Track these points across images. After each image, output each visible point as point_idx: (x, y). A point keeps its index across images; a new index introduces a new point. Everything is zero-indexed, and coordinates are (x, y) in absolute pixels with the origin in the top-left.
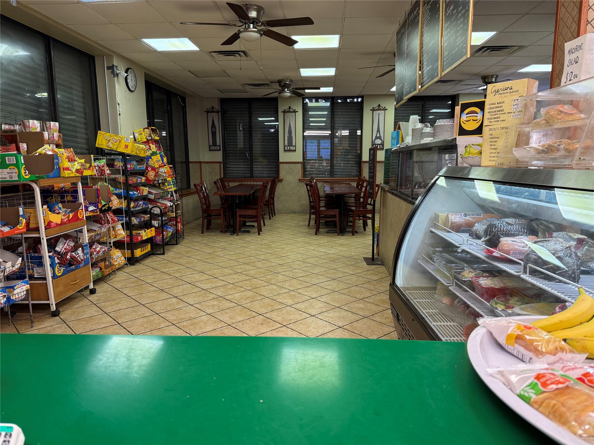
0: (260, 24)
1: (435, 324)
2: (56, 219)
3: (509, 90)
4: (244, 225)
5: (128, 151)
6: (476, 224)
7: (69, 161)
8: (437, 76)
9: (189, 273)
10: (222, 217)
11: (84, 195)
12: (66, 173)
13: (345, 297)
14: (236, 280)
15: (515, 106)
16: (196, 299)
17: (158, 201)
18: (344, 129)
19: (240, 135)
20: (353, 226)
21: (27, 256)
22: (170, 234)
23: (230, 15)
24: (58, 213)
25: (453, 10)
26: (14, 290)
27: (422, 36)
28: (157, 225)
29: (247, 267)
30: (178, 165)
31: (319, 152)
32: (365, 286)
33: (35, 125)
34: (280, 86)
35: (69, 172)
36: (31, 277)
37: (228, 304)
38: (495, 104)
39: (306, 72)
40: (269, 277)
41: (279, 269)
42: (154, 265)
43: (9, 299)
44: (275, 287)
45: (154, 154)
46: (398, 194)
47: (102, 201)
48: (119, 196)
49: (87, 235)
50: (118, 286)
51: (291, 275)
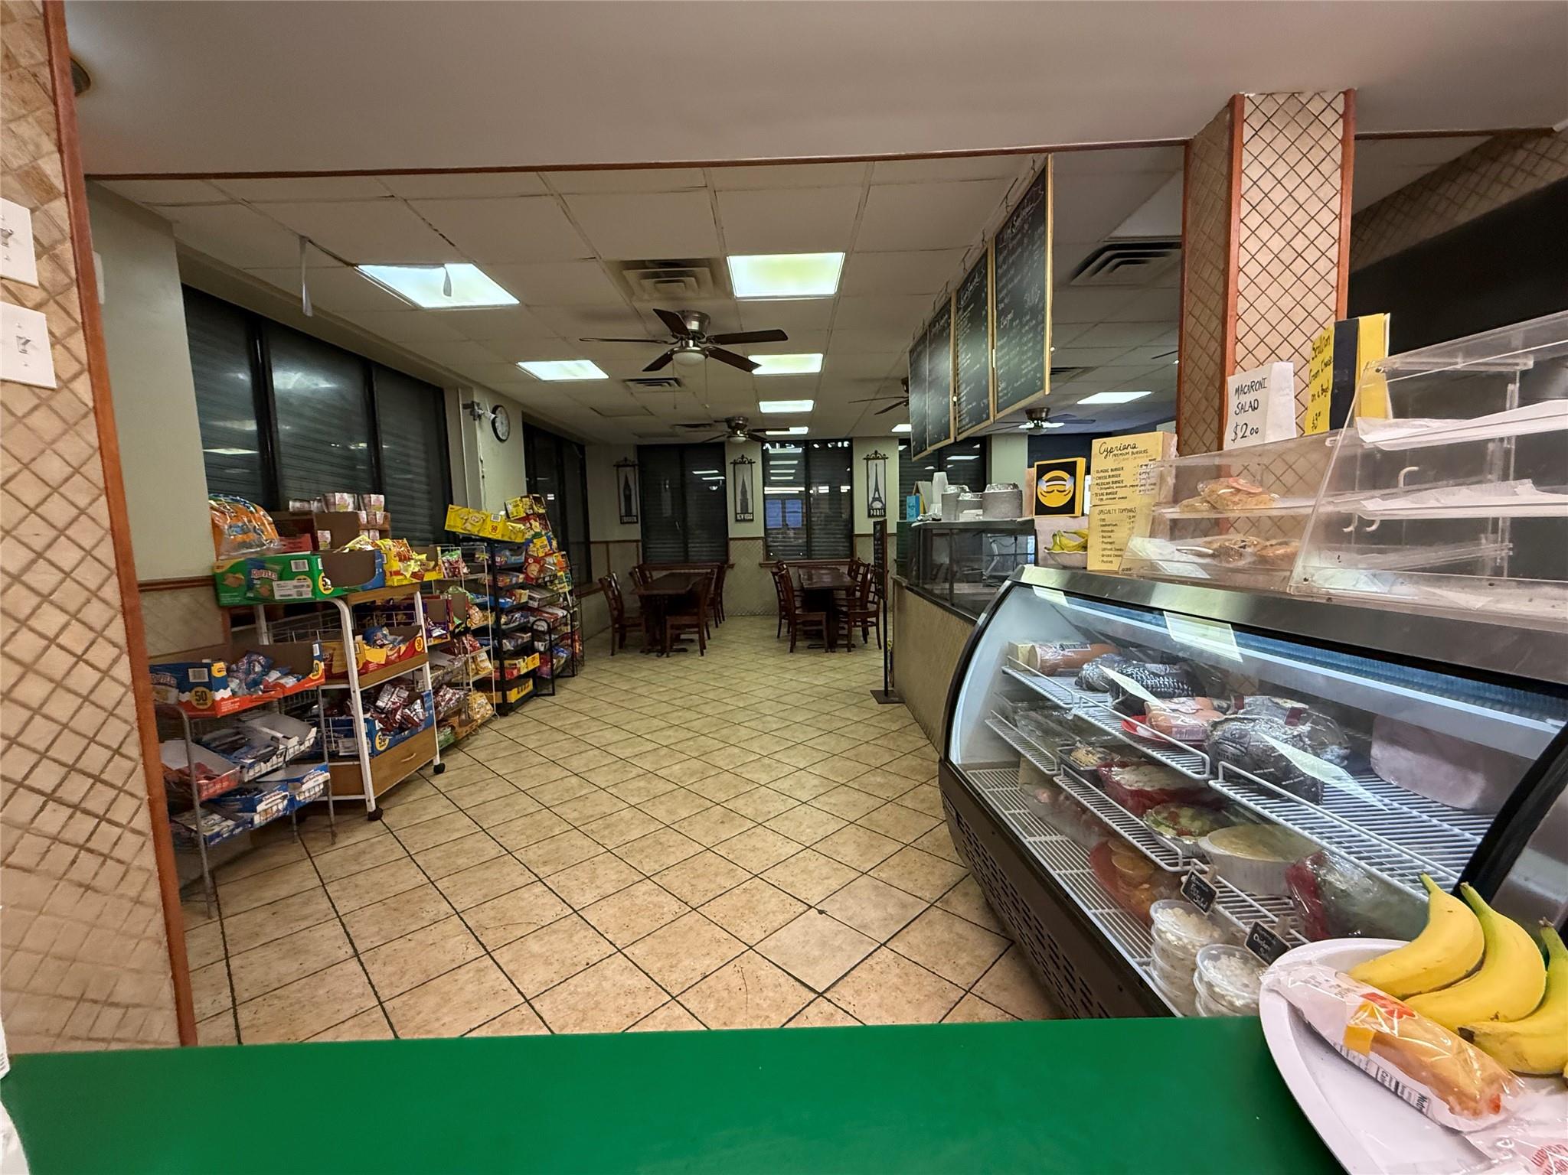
0: (704, 340)
1: (1031, 839)
2: (376, 656)
3: (1130, 450)
4: (677, 639)
5: (498, 536)
6: (1085, 666)
7: (400, 560)
8: (988, 418)
9: (596, 729)
10: (643, 628)
11: (425, 611)
12: (396, 581)
13: (852, 764)
14: (672, 740)
15: (1144, 476)
16: (610, 777)
17: (544, 609)
18: (824, 484)
19: (666, 497)
20: (848, 637)
21: (327, 721)
22: (563, 661)
23: (659, 327)
24: (381, 646)
25: (1012, 320)
26: (303, 784)
27: (956, 357)
28: (542, 649)
29: (689, 715)
30: (573, 548)
31: (784, 517)
32: (879, 742)
33: (345, 501)
34: (730, 427)
35: (401, 577)
36: (334, 756)
37: (662, 787)
38: (1106, 471)
39: (768, 407)
40: (724, 732)
41: (740, 717)
42: (538, 714)
43: (292, 800)
44: (737, 750)
45: (537, 535)
46: (920, 591)
47: (455, 619)
48: (482, 607)
49: (429, 676)
50: (481, 756)
51: (759, 728)
